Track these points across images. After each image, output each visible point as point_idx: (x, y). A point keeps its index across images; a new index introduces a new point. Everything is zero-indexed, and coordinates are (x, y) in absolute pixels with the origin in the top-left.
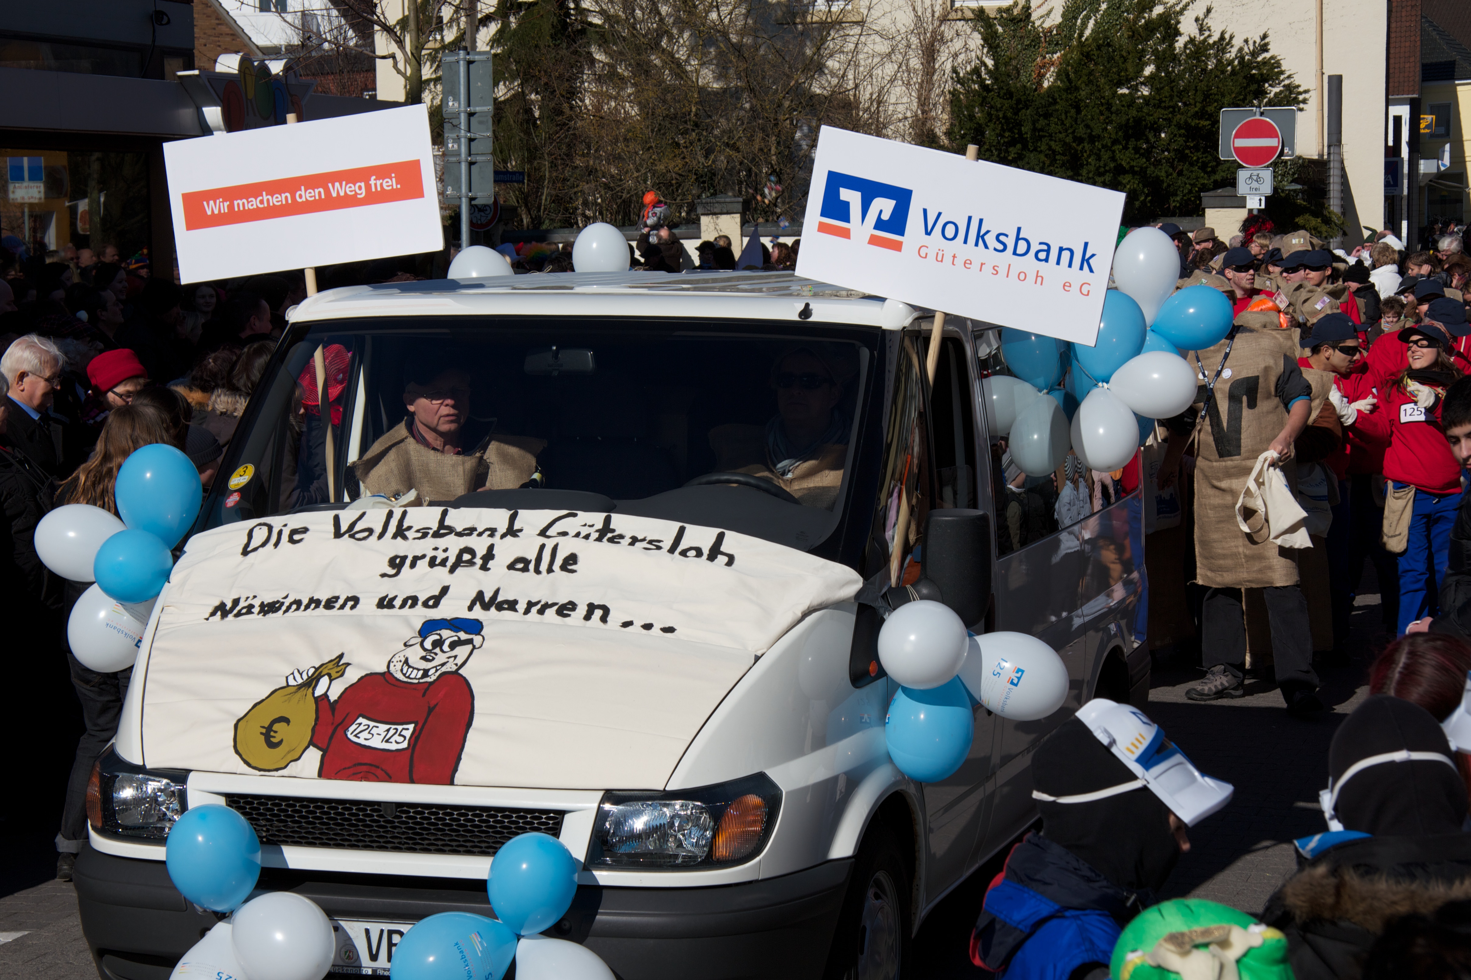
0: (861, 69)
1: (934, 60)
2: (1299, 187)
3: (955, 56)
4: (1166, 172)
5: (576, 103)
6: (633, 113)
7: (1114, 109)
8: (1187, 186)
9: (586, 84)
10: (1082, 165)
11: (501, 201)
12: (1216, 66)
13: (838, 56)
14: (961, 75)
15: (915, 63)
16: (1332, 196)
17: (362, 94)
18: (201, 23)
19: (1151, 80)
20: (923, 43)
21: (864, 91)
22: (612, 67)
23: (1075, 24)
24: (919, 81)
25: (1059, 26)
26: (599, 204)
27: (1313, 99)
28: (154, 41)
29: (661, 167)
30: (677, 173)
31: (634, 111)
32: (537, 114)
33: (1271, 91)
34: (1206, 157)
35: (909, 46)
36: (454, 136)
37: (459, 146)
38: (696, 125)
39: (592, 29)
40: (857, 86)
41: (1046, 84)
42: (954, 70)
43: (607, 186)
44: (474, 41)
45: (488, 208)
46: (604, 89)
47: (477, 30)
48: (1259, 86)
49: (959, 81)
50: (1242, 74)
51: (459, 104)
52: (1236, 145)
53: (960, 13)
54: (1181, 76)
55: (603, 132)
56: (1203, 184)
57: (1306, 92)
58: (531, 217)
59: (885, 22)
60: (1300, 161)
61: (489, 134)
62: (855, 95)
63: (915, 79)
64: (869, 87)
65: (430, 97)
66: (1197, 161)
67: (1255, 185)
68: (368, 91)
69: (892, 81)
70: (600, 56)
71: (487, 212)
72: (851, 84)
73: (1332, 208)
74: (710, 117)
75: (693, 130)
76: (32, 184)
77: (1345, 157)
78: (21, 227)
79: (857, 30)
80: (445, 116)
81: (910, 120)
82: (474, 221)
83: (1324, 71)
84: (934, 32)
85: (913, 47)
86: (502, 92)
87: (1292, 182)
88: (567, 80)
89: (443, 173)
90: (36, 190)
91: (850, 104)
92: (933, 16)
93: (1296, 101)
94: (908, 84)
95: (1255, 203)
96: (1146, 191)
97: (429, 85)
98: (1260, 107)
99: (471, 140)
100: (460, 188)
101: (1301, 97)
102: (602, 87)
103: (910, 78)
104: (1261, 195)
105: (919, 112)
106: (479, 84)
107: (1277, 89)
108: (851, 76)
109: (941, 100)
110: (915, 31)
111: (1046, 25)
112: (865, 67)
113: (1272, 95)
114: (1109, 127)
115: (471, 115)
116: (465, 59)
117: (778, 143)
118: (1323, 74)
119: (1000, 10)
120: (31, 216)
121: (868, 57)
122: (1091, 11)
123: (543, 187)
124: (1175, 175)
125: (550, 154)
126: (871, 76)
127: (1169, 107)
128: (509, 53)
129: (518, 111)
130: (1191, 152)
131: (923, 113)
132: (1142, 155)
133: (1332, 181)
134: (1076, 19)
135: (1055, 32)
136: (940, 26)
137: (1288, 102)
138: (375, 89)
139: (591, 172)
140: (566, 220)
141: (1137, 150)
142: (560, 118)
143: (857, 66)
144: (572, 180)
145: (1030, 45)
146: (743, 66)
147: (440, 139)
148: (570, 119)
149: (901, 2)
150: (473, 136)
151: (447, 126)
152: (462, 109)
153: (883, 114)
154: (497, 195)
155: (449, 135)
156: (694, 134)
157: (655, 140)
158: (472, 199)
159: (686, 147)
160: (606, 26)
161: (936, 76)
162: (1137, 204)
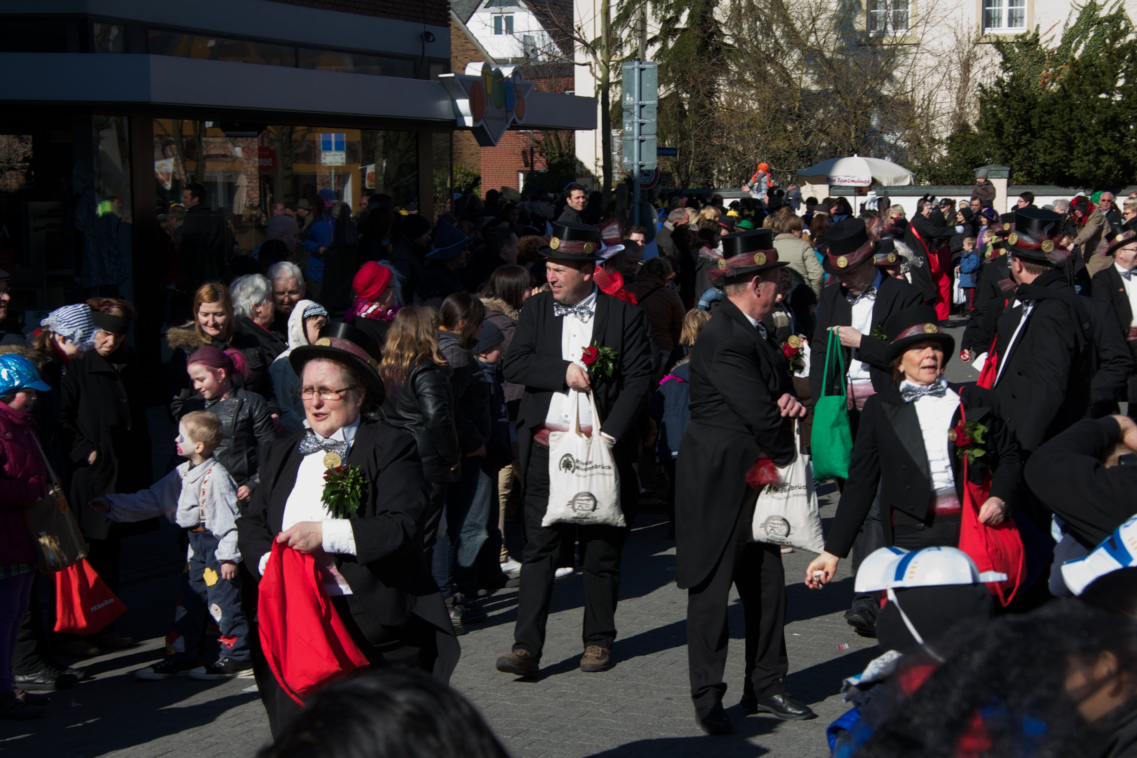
0: (917, 77)
1: (969, 71)
3: (984, 69)
4: (1133, 153)
5: (715, 100)
6: (754, 107)
7: (1096, 108)
9: (722, 87)
10: (1073, 148)
11: (661, 169)
13: (901, 68)
14: (986, 88)
15: (956, 73)
18: (455, 42)
19: (1122, 90)
20: (961, 59)
21: (919, 93)
22: (740, 74)
23: (1070, 47)
24: (958, 86)
25: (1059, 48)
26: (729, 172)
28: (423, 53)
29: (773, 146)
30: (784, 151)
31: (756, 106)
32: (686, 107)
35: (951, 61)
36: (630, 121)
37: (633, 128)
38: (799, 116)
39: (726, 48)
40: (913, 90)
43: (735, 159)
44: (644, 56)
45: (652, 173)
46: (735, 90)
47: (646, 48)
51: (634, 99)
53: (988, 38)
55: (733, 121)
58: (681, 180)
59: (935, 44)
61: (654, 120)
62: (912, 96)
63: (954, 86)
64: (922, 90)
65: (614, 94)
68: (569, 90)
69: (939, 86)
70: (732, 67)
71: (651, 176)
72: (909, 89)
74: (809, 110)
75: (797, 120)
76: (337, 153)
78: (329, 183)
79: (914, 50)
80: (624, 107)
81: (951, 114)
82: (642, 183)
84: (969, 52)
85: (954, 62)
86: (662, 92)
88: (709, 83)
89: (621, 149)
90: (340, 157)
91: (908, 102)
92: (969, 41)
94: (950, 89)
96: (1119, 167)
97: (612, 86)
99: (641, 124)
100: (633, 158)
102: (733, 89)
103: (951, 85)
105: (957, 109)
106: (648, 85)
108: (909, 82)
109: (974, 100)
110: (956, 51)
111: (1050, 48)
112: (920, 76)
114: (1093, 121)
115: (642, 106)
116: (638, 67)
117: (857, 129)
119: (1017, 37)
120: (335, 176)
121: (922, 69)
122: (1082, 37)
123: (690, 159)
125: (695, 135)
126: (924, 83)
127: (1136, 108)
128: (667, 65)
129: (673, 106)
131: (960, 110)
132: (1116, 142)
134: (1071, 43)
135: (1056, 53)
136: (974, 47)
138: (573, 89)
139: (724, 148)
140: (705, 183)
142: (703, 110)
143: (914, 75)
144: (710, 154)
145: (1038, 62)
146: (833, 74)
147: (619, 125)
148: (710, 111)
149: (947, 30)
150: (642, 121)
151: (625, 114)
152: (636, 102)
153: (932, 110)
154: (658, 164)
155: (626, 121)
156: (797, 123)
157: (770, 127)
158: (641, 166)
159: (791, 132)
160: (736, 45)
161: (970, 84)
162: (1112, 176)
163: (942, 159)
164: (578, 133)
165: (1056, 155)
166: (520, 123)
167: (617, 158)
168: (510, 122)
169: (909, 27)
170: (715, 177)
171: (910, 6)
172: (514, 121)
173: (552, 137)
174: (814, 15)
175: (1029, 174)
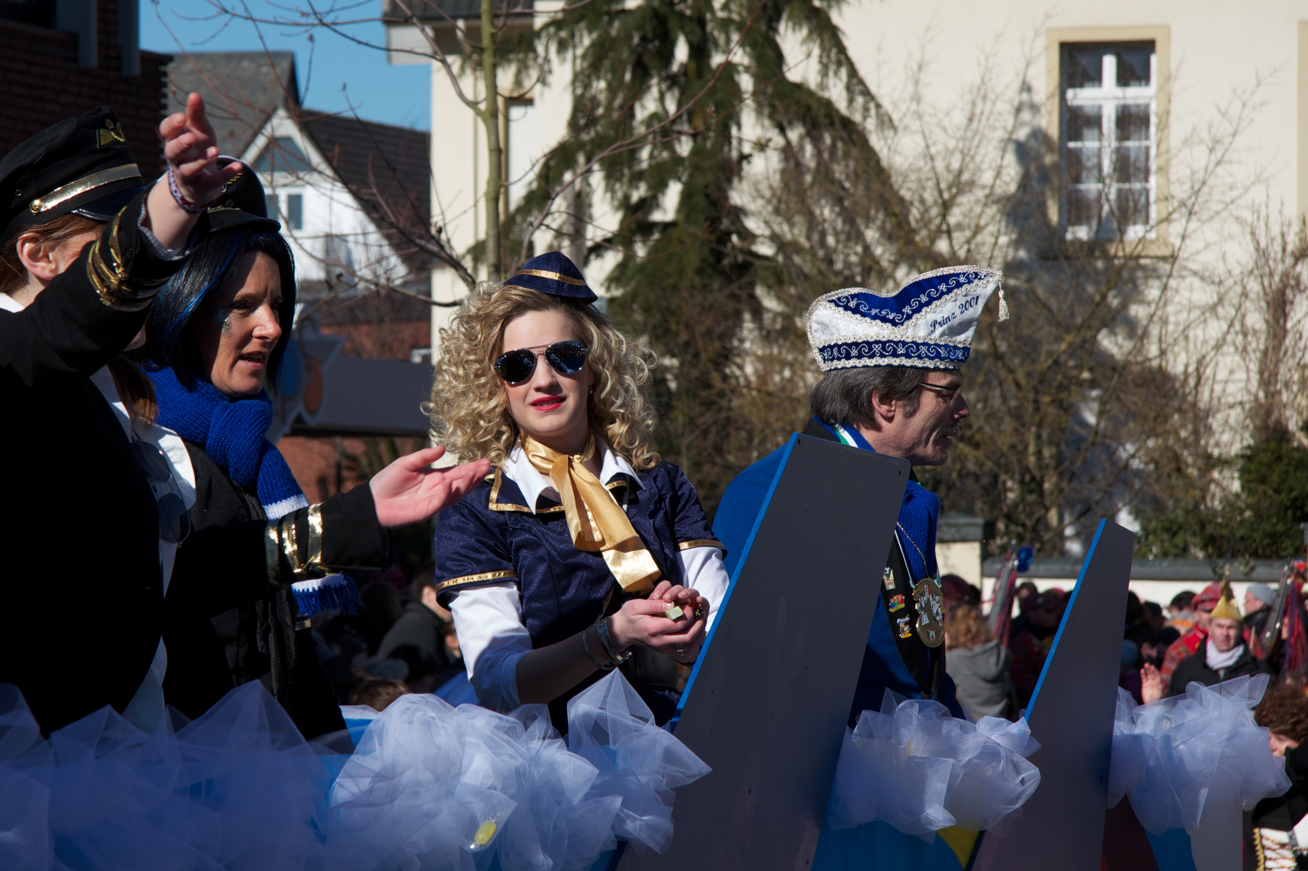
0: (1171, 328)
1: (1285, 316)
5: (732, 371)
9: (747, 344)
15: (1256, 320)
17: (410, 354)
20: (1268, 290)
21: (1175, 360)
24: (1262, 347)
32: (673, 387)
35: (1245, 294)
39: (760, 263)
40: (1163, 353)
46: (775, 351)
47: (588, 261)
55: (772, 416)
62: (1161, 366)
63: (1254, 345)
64: (1183, 354)
69: (1218, 347)
70: (770, 303)
72: (1154, 351)
79: (1164, 269)
81: (1247, 406)
84: (1286, 275)
85: (1252, 296)
88: (718, 337)
91: (1153, 378)
92: (1284, 250)
94: (1245, 352)
102: (772, 349)
103: (1246, 343)
105: (1261, 395)
110: (1256, 272)
112: (1177, 324)
121: (1180, 311)
125: (689, 447)
126: (1187, 338)
128: (633, 296)
131: (1267, 397)
136: (1295, 265)
138: (428, 347)
142: (707, 394)
143: (1165, 322)
148: (722, 394)
149: (1235, 228)
153: (1205, 395)
160: (780, 258)
161: (1288, 341)
163: (1230, 502)
166: (312, 421)
169: (1153, 221)
171: (1153, 179)
172: (299, 419)
174: (946, 196)
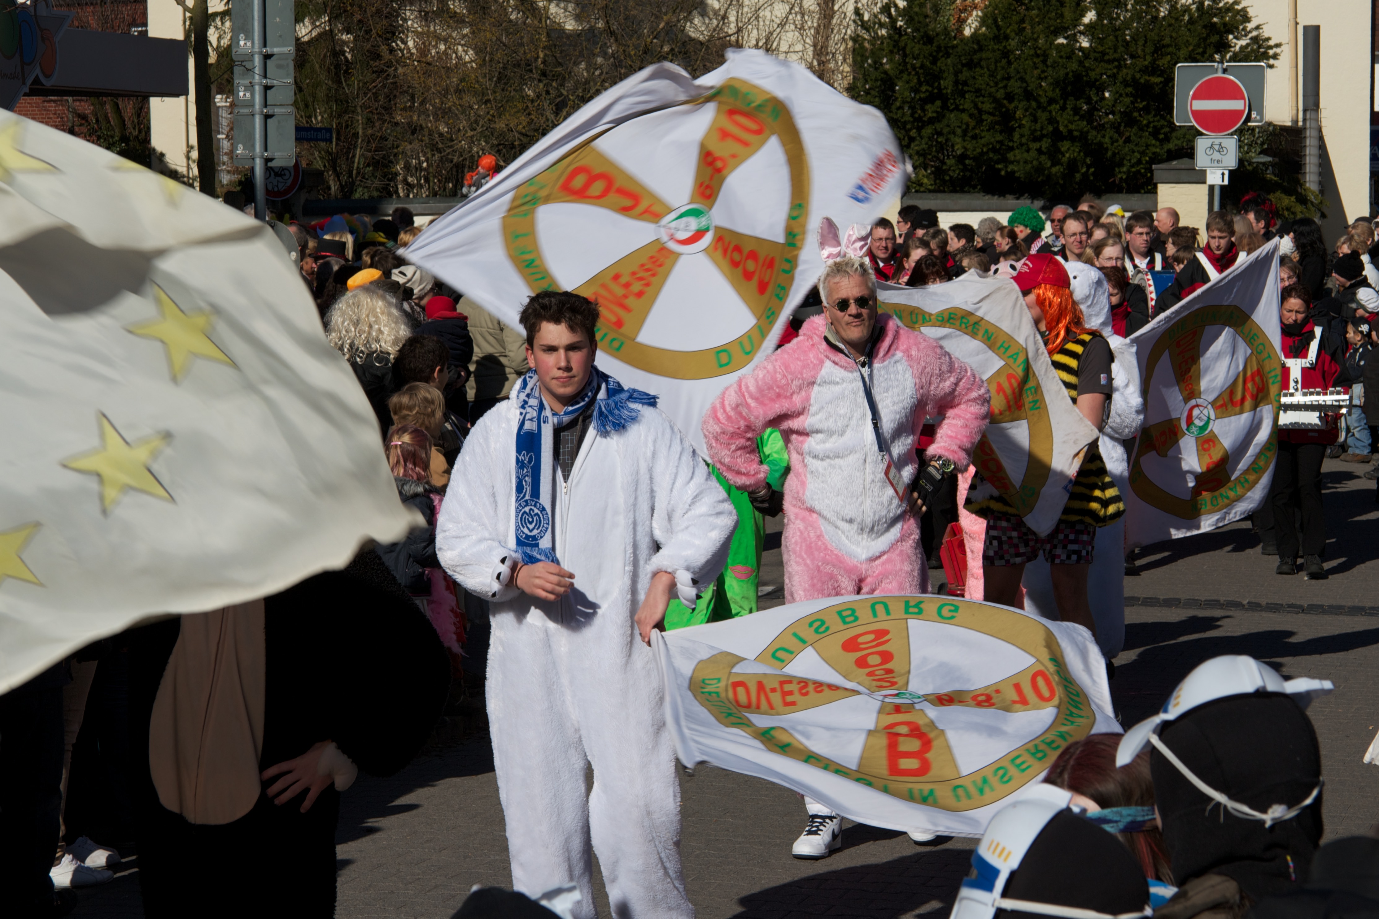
0: (746, 9)
2: (1269, 159)
4: (1111, 138)
5: (397, 45)
6: (467, 58)
7: (1049, 63)
8: (1136, 154)
9: (409, 23)
10: (1013, 130)
11: (304, 164)
12: (1170, 12)
14: (866, 17)
16: (1308, 170)
17: (130, 30)
19: (1091, 29)
21: (749, 36)
24: (815, 25)
26: (425, 169)
27: (1286, 54)
29: (500, 125)
30: (521, 133)
31: (469, 56)
32: (349, 56)
33: (1236, 44)
34: (1158, 121)
36: (246, 82)
37: (253, 95)
38: (544, 74)
40: (739, 30)
41: (967, 32)
42: (857, 12)
43: (434, 148)
45: (286, 172)
46: (432, 28)
48: (1221, 37)
49: (864, 25)
50: (1201, 23)
51: (253, 43)
52: (1194, 108)
54: (1127, 24)
55: (430, 82)
56: (1154, 153)
57: (1278, 45)
58: (340, 184)
60: (1271, 128)
61: (290, 80)
63: (809, 23)
64: (755, 32)
65: (217, 35)
66: (1147, 126)
67: (1216, 156)
68: (137, 26)
69: (782, 25)
71: (286, 178)
72: (732, 29)
73: (1308, 185)
74: (561, 64)
75: (540, 81)
77: (1323, 124)
80: (236, 58)
82: (270, 188)
83: (1298, 20)
86: (305, 31)
87: (1260, 153)
88: (386, 17)
89: (232, 129)
93: (1265, 56)
94: (802, 29)
95: (1216, 178)
96: (1088, 161)
97: (214, 20)
98: (1223, 63)
99: (267, 88)
100: (253, 146)
101: (1271, 52)
102: (429, 27)
103: (804, 22)
104: (1225, 168)
105: (815, 63)
106: (278, 19)
107: (1243, 42)
108: (732, 18)
109: (842, 49)
112: (750, 6)
113: (1237, 48)
114: (1043, 84)
115: (267, 57)
118: (1297, 24)
123: (355, 147)
124: (1121, 141)
125: (364, 107)
126: (757, 18)
127: (1114, 60)
129: (325, 54)
130: (1140, 115)
131: (819, 65)
132: (1082, 118)
133: (1308, 152)
137: (1256, 57)
138: (145, 24)
139: (415, 130)
140: (383, 188)
141: (1076, 110)
142: (377, 64)
144: (391, 138)
147: (228, 88)
148: (389, 64)
150: (269, 82)
151: (237, 70)
152: (256, 49)
154: (298, 156)
155: (240, 81)
156: (541, 85)
157: (495, 92)
158: (268, 160)
159: (532, 101)
162: (1078, 176)
164: (154, 102)
165: (983, 141)
166: (48, 83)
167: (226, 145)
168: (29, 82)
170: (400, 178)
172: (37, 81)
173: (108, 107)
175: (939, 173)
